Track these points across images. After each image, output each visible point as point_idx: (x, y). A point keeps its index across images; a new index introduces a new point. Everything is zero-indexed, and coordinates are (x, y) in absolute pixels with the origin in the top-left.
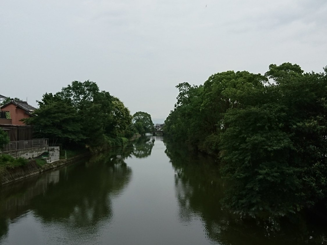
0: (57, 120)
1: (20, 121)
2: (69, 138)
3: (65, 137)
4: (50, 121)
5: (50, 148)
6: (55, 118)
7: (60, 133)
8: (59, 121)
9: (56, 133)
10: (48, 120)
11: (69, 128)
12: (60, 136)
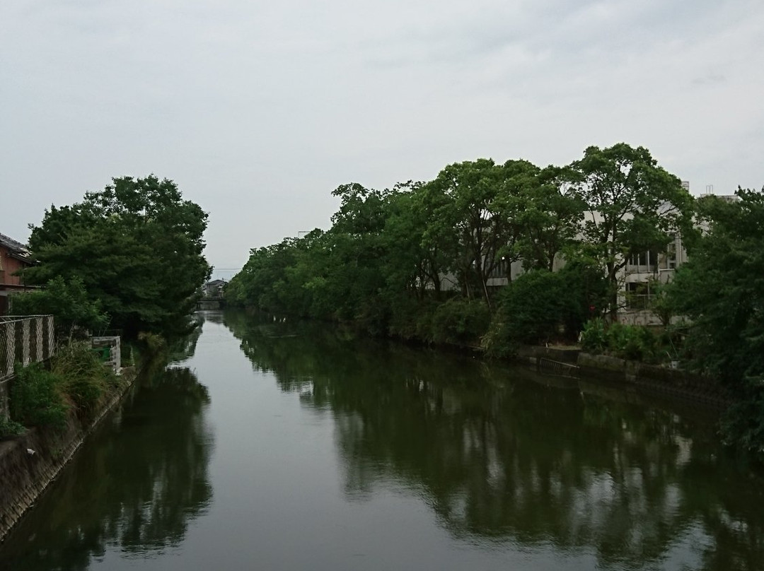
0: (110, 273)
1: (13, 275)
2: (140, 315)
3: (132, 313)
4: (94, 274)
5: (97, 340)
6: (104, 266)
7: (118, 303)
8: (115, 274)
9: (108, 303)
10: (90, 272)
11: (138, 290)
12: (117, 310)
